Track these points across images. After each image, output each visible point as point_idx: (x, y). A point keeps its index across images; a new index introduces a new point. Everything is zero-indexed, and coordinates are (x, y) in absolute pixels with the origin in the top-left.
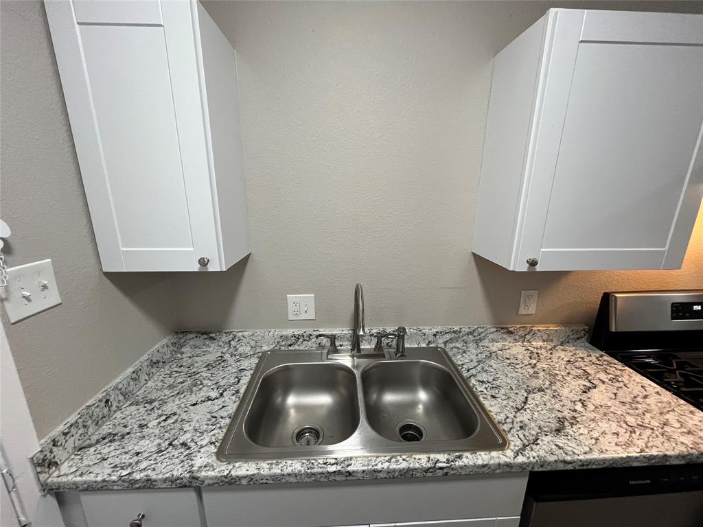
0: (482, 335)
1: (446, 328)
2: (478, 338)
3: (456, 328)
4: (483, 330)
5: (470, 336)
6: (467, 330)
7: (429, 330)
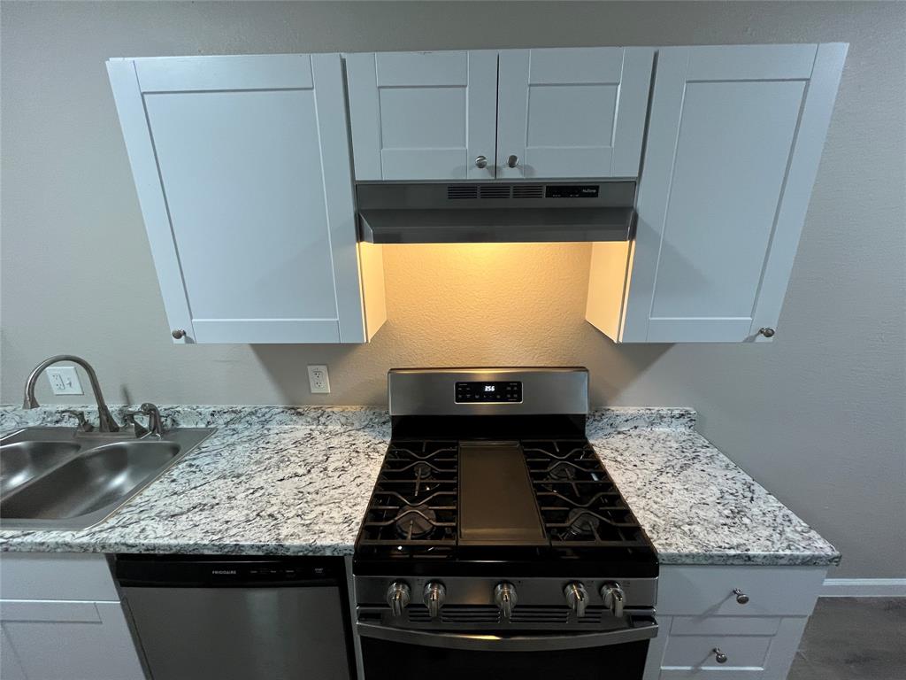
0: (267, 416)
1: (225, 407)
2: (263, 419)
3: (239, 408)
4: (267, 410)
5: (254, 417)
6: (248, 410)
7: (206, 409)
